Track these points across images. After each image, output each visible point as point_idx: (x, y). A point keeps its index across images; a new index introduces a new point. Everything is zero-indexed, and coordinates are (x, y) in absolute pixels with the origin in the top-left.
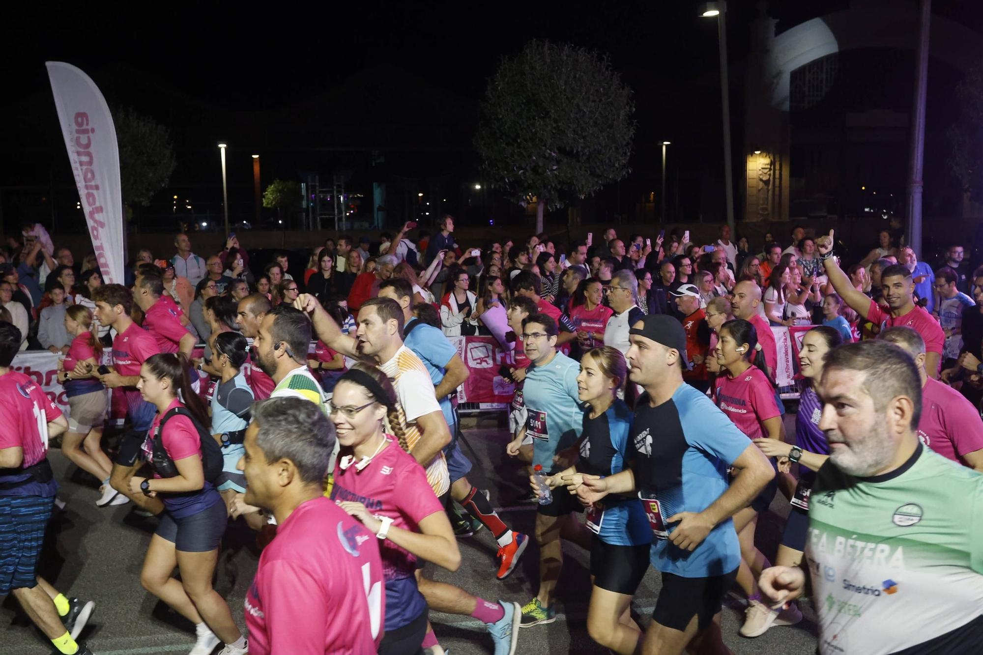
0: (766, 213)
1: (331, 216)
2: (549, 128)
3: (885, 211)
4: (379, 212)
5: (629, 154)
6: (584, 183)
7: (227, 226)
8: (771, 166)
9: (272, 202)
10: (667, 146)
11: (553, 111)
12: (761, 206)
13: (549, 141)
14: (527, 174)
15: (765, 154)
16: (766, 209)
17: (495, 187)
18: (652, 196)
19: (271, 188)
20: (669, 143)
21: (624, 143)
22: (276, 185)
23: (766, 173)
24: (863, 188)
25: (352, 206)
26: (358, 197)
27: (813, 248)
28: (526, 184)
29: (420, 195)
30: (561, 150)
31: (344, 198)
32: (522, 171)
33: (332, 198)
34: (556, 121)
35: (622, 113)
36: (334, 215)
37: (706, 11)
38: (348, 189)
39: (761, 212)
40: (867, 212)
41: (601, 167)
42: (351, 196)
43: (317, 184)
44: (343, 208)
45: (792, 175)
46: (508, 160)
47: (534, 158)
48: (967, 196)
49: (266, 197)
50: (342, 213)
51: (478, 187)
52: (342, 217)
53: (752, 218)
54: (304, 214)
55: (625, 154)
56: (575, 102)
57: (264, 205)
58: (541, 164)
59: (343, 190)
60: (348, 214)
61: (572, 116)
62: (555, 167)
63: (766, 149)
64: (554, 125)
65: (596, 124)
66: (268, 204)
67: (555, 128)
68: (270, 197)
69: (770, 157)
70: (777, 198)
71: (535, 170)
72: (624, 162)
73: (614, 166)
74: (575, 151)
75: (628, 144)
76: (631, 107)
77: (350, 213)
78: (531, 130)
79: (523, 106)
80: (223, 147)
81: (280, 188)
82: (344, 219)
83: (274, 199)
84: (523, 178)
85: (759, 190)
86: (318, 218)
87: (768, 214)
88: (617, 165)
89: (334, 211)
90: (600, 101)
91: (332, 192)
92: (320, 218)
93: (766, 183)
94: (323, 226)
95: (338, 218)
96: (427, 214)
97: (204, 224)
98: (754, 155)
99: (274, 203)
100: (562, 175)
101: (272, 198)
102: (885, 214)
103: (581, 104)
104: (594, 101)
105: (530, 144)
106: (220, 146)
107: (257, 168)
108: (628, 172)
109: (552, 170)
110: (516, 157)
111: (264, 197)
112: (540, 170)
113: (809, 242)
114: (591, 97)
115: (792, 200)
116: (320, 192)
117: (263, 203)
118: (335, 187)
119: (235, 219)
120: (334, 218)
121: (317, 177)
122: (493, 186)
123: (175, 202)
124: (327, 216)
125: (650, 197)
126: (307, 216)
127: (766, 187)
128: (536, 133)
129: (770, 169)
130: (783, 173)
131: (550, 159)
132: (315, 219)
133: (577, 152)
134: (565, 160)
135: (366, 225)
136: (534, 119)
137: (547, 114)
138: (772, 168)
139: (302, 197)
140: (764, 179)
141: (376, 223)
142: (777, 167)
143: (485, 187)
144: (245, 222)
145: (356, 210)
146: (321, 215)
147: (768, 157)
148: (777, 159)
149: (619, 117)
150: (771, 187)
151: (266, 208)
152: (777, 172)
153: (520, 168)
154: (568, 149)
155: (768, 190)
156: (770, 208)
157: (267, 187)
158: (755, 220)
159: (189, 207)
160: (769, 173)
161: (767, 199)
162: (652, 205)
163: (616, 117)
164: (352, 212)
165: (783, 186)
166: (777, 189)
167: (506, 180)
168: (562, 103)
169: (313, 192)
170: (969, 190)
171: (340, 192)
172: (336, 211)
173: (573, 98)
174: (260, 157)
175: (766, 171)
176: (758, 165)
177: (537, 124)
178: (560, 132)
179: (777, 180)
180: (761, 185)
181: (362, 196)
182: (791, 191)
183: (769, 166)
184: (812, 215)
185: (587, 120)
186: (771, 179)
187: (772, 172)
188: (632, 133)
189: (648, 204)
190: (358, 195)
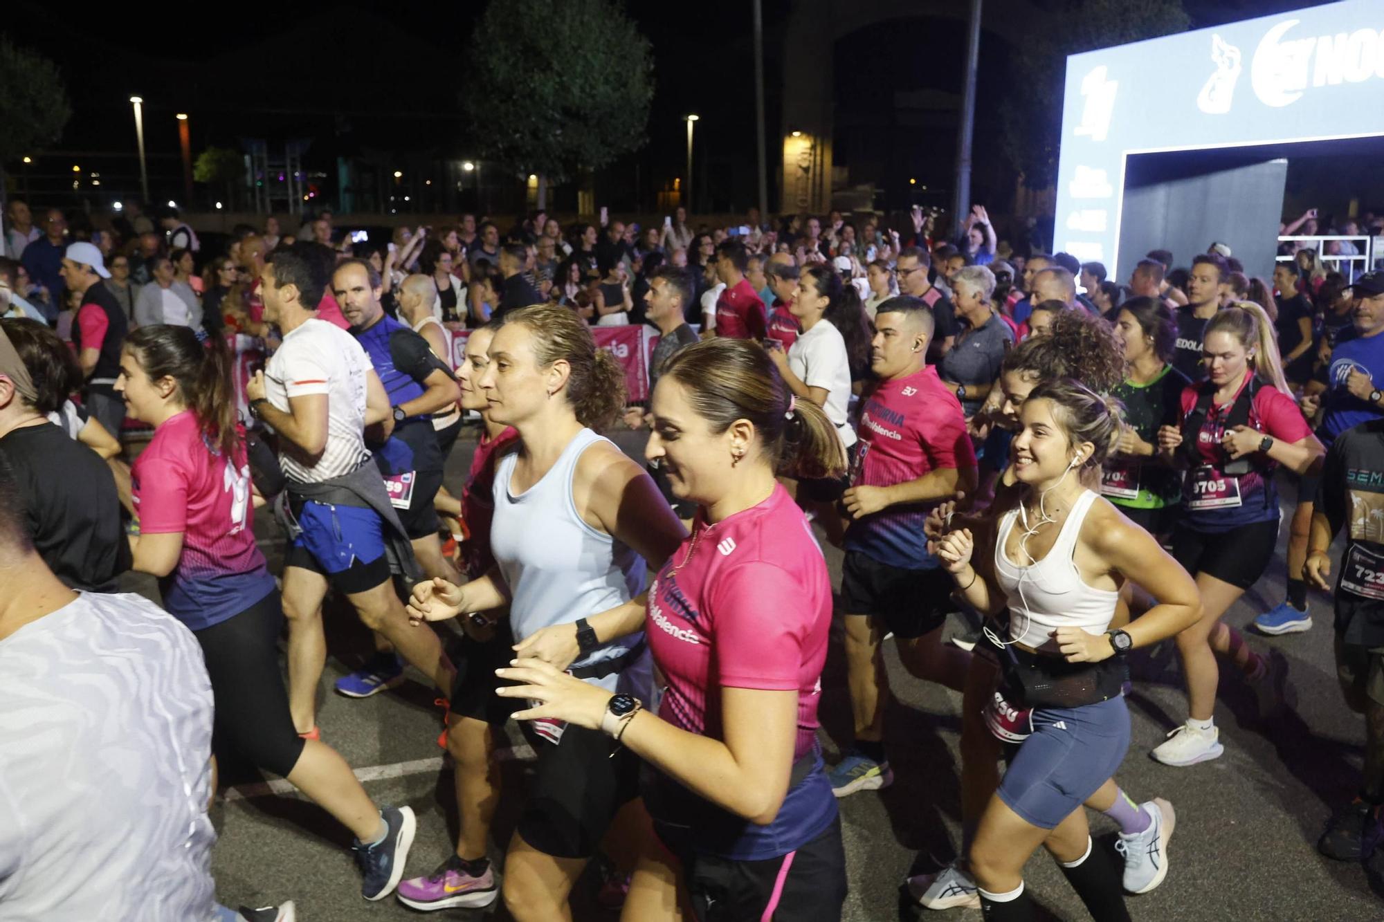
0: (805, 205)
1: (285, 198)
2: (551, 83)
3: (935, 208)
4: (347, 196)
5: (646, 119)
6: (593, 152)
8: (811, 150)
9: (206, 174)
10: (694, 122)
11: (555, 62)
12: (800, 198)
13: (551, 100)
15: (804, 136)
16: (805, 201)
18: (676, 185)
19: (204, 157)
20: (695, 118)
21: (641, 106)
22: (211, 153)
23: (805, 159)
24: (913, 181)
25: (311, 188)
26: (319, 178)
28: (524, 151)
29: (398, 174)
30: (566, 111)
31: (302, 176)
33: (285, 176)
34: (560, 75)
35: (639, 69)
36: (287, 195)
38: (305, 169)
39: (800, 204)
41: (614, 134)
42: (310, 175)
43: (265, 155)
44: (300, 186)
45: (836, 162)
46: (502, 121)
47: (533, 119)
49: (198, 168)
50: (298, 193)
51: (468, 167)
54: (249, 195)
55: (642, 119)
56: (582, 52)
57: (196, 179)
58: (542, 127)
59: (299, 165)
60: (306, 198)
61: (579, 69)
62: (558, 132)
63: (806, 130)
64: (557, 80)
65: (607, 82)
66: (201, 178)
67: (557, 83)
68: (203, 168)
69: (810, 140)
71: (535, 134)
72: (641, 129)
73: (628, 133)
74: (582, 112)
75: (645, 107)
76: (649, 63)
77: (309, 197)
78: (529, 86)
79: (519, 54)
80: (137, 101)
81: (216, 157)
83: (209, 171)
84: (519, 143)
85: (798, 179)
86: (268, 200)
88: (632, 133)
89: (287, 189)
90: (612, 53)
91: (284, 166)
92: (272, 201)
96: (407, 199)
97: (118, 205)
98: (793, 139)
99: (208, 176)
100: (568, 141)
101: (205, 170)
102: (935, 212)
103: (589, 56)
104: (604, 53)
105: (528, 102)
106: (133, 99)
107: (184, 133)
108: (645, 142)
109: (555, 136)
110: (511, 116)
111: (193, 167)
112: (541, 135)
113: (849, 229)
114: (601, 50)
115: (833, 191)
116: (270, 166)
117: (193, 176)
118: (288, 162)
121: (264, 146)
123: (76, 176)
124: (280, 198)
125: (674, 185)
126: (254, 196)
127: (805, 175)
128: (534, 89)
130: (825, 159)
131: (551, 121)
132: (262, 201)
133: (585, 114)
134: (571, 124)
136: (533, 71)
137: (549, 66)
138: (813, 152)
139: (244, 171)
140: (805, 164)
141: (342, 209)
143: (478, 167)
145: (317, 194)
146: (272, 196)
147: (808, 139)
149: (634, 74)
150: (811, 175)
151: (199, 183)
153: (516, 131)
154: (574, 109)
156: (809, 199)
157: (199, 156)
159: (97, 183)
160: (809, 158)
161: (807, 187)
162: (676, 195)
163: (631, 74)
164: (312, 195)
165: (824, 174)
166: (818, 178)
167: (500, 146)
168: (566, 53)
169: (260, 167)
170: (1022, 174)
171: (294, 169)
172: (290, 191)
173: (580, 47)
174: (188, 119)
175: (806, 156)
176: (797, 148)
177: (536, 78)
178: (564, 88)
179: (818, 168)
180: (800, 172)
181: (324, 175)
182: (834, 183)
183: (808, 151)
184: (856, 210)
185: (596, 75)
186: (812, 165)
187: (812, 158)
188: (650, 94)
189: (671, 193)
190: (320, 175)
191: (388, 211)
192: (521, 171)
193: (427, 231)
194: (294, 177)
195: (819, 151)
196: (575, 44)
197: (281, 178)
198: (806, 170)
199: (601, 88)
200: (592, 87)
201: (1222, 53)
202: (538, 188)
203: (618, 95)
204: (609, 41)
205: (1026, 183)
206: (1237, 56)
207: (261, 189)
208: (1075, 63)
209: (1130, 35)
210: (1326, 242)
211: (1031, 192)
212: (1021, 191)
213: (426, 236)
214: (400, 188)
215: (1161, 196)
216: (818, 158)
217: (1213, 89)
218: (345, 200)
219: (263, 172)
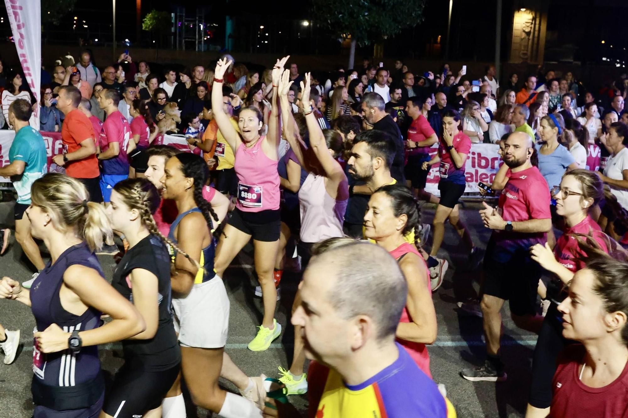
0: (526, 57)
1: (193, 40)
3: (618, 61)
4: (230, 39)
5: (424, 7)
6: (387, 27)
7: (115, 43)
8: (532, 20)
9: (149, 27)
12: (522, 52)
14: (345, 17)
15: (528, 11)
16: (526, 54)
17: (320, 26)
18: (439, 39)
19: (149, 15)
22: (153, 13)
23: (528, 26)
24: (603, 42)
25: (209, 33)
27: (558, 87)
28: (344, 25)
29: (262, 27)
31: (203, 27)
32: (341, 15)
33: (194, 26)
36: (195, 39)
39: (522, 56)
40: (605, 61)
41: (401, 15)
42: (208, 25)
43: (184, 15)
45: (548, 28)
46: (331, 6)
47: (351, 6)
49: (145, 22)
50: (201, 38)
51: (306, 24)
52: (201, 41)
53: (515, 60)
54: (173, 37)
55: (421, 6)
57: (143, 28)
58: (356, 10)
59: (203, 20)
60: (205, 39)
62: (366, 14)
63: (529, 8)
66: (146, 28)
68: (148, 22)
69: (532, 14)
70: (535, 46)
71: (351, 15)
72: (419, 12)
73: (411, 15)
74: (382, 2)
77: (207, 38)
81: (156, 16)
82: (203, 43)
83: (151, 24)
84: (341, 20)
85: (522, 39)
86: (183, 41)
87: (527, 59)
88: (413, 14)
89: (195, 36)
91: (195, 21)
92: (185, 41)
93: (528, 34)
94: (186, 48)
95: (199, 42)
96: (266, 42)
97: (96, 40)
98: (520, 12)
99: (151, 27)
100: (372, 20)
101: (149, 24)
102: (618, 63)
108: (421, 21)
109: (364, 16)
110: (337, 4)
111: (143, 22)
112: (355, 15)
113: (556, 83)
115: (547, 47)
116: (186, 21)
117: (142, 27)
118: (197, 18)
119: (120, 39)
120: (195, 42)
121: (184, 10)
122: (318, 26)
123: (75, 22)
124: (190, 40)
125: (437, 39)
126: (175, 38)
127: (527, 37)
129: (532, 23)
130: (542, 27)
131: (362, 7)
132: (180, 42)
133: (384, 3)
134: (374, 9)
135: (219, 48)
138: (534, 22)
139: (171, 25)
140: (527, 30)
141: (227, 47)
142: (538, 22)
143: (311, 24)
144: (127, 40)
145: (211, 36)
146: (185, 38)
147: (531, 14)
148: (538, 16)
150: (531, 37)
151: (145, 31)
152: (537, 26)
153: (340, 13)
155: (529, 39)
156: (529, 53)
157: (146, 15)
158: (516, 62)
159: (86, 26)
160: (530, 26)
161: (528, 46)
162: (439, 45)
164: (209, 37)
165: (541, 37)
166: (536, 39)
167: (329, 21)
171: (200, 22)
172: (197, 37)
175: (528, 24)
176: (522, 20)
179: (537, 33)
180: (524, 35)
181: (217, 25)
182: (547, 41)
184: (561, 60)
186: (532, 31)
187: (533, 26)
189: (435, 45)
190: (214, 25)
197: (192, 27)
218: (229, 43)
219: (181, 25)
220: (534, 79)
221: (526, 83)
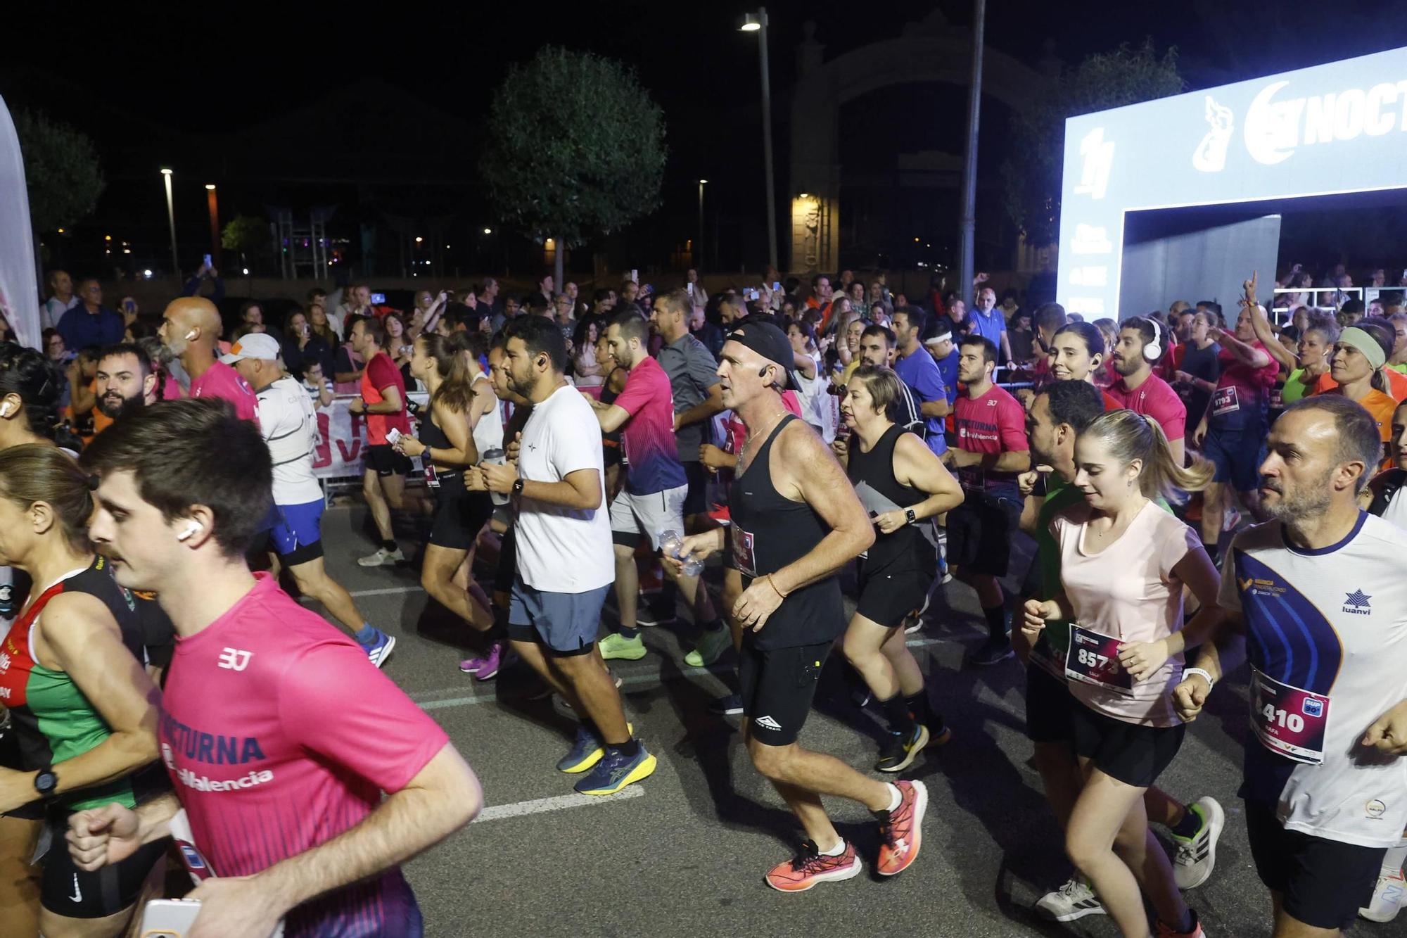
0: (814, 264)
1: (310, 263)
2: (568, 150)
4: (370, 259)
5: (660, 184)
6: (609, 215)
8: (818, 211)
9: (233, 244)
10: (704, 185)
11: (571, 131)
12: (808, 257)
13: (568, 166)
14: (543, 204)
15: (812, 198)
16: (813, 260)
18: (688, 246)
19: (231, 226)
21: (655, 171)
22: (239, 222)
23: (813, 219)
24: (917, 240)
25: (336, 254)
26: (342, 243)
27: (862, 292)
28: (542, 216)
29: (419, 239)
30: (583, 178)
31: (326, 242)
33: (310, 243)
34: (576, 143)
35: (652, 136)
36: (312, 260)
37: (744, 24)
38: (329, 235)
39: (808, 263)
40: (921, 267)
41: (628, 198)
42: (334, 241)
43: (290, 223)
44: (324, 252)
45: (841, 222)
46: (520, 187)
47: (551, 185)
48: (1022, 237)
49: (227, 236)
50: (322, 259)
51: (488, 231)
52: (323, 266)
54: (275, 261)
55: (656, 183)
56: (597, 121)
57: (224, 245)
58: (559, 193)
59: (323, 231)
60: (330, 263)
61: (594, 137)
62: (575, 197)
63: (813, 193)
64: (574, 147)
65: (621, 148)
66: (228, 245)
67: (574, 151)
68: (231, 235)
69: (817, 201)
71: (552, 200)
72: (654, 193)
73: (642, 197)
74: (598, 179)
75: (658, 173)
76: (661, 129)
77: (333, 262)
78: (546, 153)
79: (536, 123)
80: (167, 173)
81: (244, 225)
82: (325, 269)
83: (237, 238)
84: (537, 208)
85: (806, 239)
86: (293, 265)
88: (646, 197)
89: (312, 255)
90: (627, 120)
91: (310, 233)
92: (297, 266)
94: (299, 275)
95: (319, 268)
96: (428, 263)
97: (148, 273)
98: (800, 199)
99: (236, 244)
100: (584, 206)
101: (233, 237)
102: (940, 269)
103: (604, 124)
104: (618, 121)
105: (546, 169)
106: (164, 171)
107: (213, 202)
108: (659, 205)
109: (571, 200)
110: (529, 183)
111: (223, 236)
112: (558, 200)
113: (859, 287)
114: (615, 118)
115: (841, 250)
116: (296, 233)
117: (221, 243)
118: (313, 227)
120: (312, 267)
121: (290, 215)
122: (503, 219)
123: (108, 245)
124: (305, 263)
125: (685, 245)
126: (279, 263)
127: (813, 235)
128: (551, 156)
130: (832, 219)
131: (568, 187)
132: (288, 266)
133: (601, 179)
134: (587, 189)
135: (352, 274)
136: (551, 139)
137: (564, 136)
138: (820, 213)
139: (271, 238)
140: (812, 225)
142: (826, 210)
143: (496, 231)
145: (340, 259)
146: (297, 262)
147: (815, 201)
149: (648, 138)
150: (818, 235)
151: (226, 250)
153: (535, 197)
154: (590, 175)
155: (816, 236)
156: (817, 257)
157: (227, 224)
159: (127, 251)
160: (816, 219)
161: (815, 247)
162: (690, 254)
163: (644, 140)
164: (336, 260)
165: (832, 234)
166: (825, 238)
167: (519, 211)
168: (582, 122)
169: (285, 233)
170: (1024, 232)
171: (318, 234)
172: (315, 257)
173: (594, 116)
174: (216, 188)
175: (813, 217)
176: (804, 210)
177: (553, 145)
178: (580, 155)
179: (825, 228)
180: (808, 232)
181: (348, 241)
182: (841, 241)
183: (816, 212)
185: (611, 142)
186: (819, 226)
187: (819, 218)
188: (663, 159)
189: (684, 254)
190: (344, 240)
191: (409, 275)
192: (539, 236)
193: (449, 295)
194: (319, 243)
195: (826, 213)
196: (590, 113)
197: (306, 245)
198: (814, 230)
199: (617, 156)
200: (607, 154)
201: (1215, 113)
202: (555, 251)
203: (633, 160)
204: (622, 109)
205: (1028, 241)
206: (1230, 117)
207: (287, 255)
208: (1073, 125)
209: (1126, 98)
210: (1320, 294)
211: (1032, 248)
212: (1022, 248)
213: (447, 300)
214: (422, 252)
215: (1159, 251)
216: (825, 219)
217: (1207, 148)
218: (368, 265)
219: (289, 239)
220: (825, 282)
221: (816, 290)
